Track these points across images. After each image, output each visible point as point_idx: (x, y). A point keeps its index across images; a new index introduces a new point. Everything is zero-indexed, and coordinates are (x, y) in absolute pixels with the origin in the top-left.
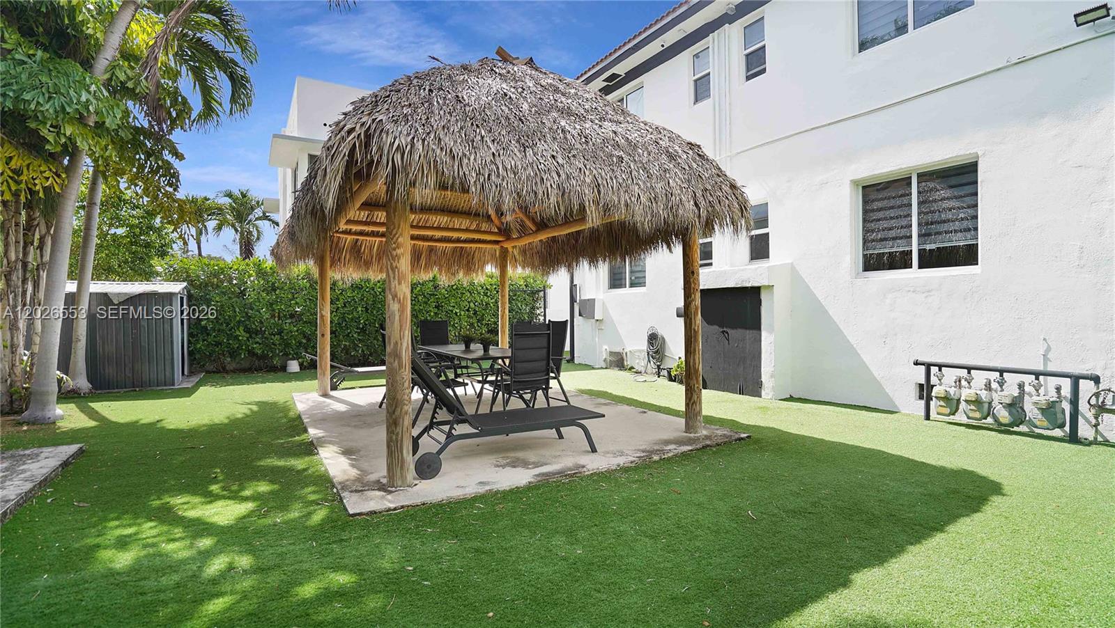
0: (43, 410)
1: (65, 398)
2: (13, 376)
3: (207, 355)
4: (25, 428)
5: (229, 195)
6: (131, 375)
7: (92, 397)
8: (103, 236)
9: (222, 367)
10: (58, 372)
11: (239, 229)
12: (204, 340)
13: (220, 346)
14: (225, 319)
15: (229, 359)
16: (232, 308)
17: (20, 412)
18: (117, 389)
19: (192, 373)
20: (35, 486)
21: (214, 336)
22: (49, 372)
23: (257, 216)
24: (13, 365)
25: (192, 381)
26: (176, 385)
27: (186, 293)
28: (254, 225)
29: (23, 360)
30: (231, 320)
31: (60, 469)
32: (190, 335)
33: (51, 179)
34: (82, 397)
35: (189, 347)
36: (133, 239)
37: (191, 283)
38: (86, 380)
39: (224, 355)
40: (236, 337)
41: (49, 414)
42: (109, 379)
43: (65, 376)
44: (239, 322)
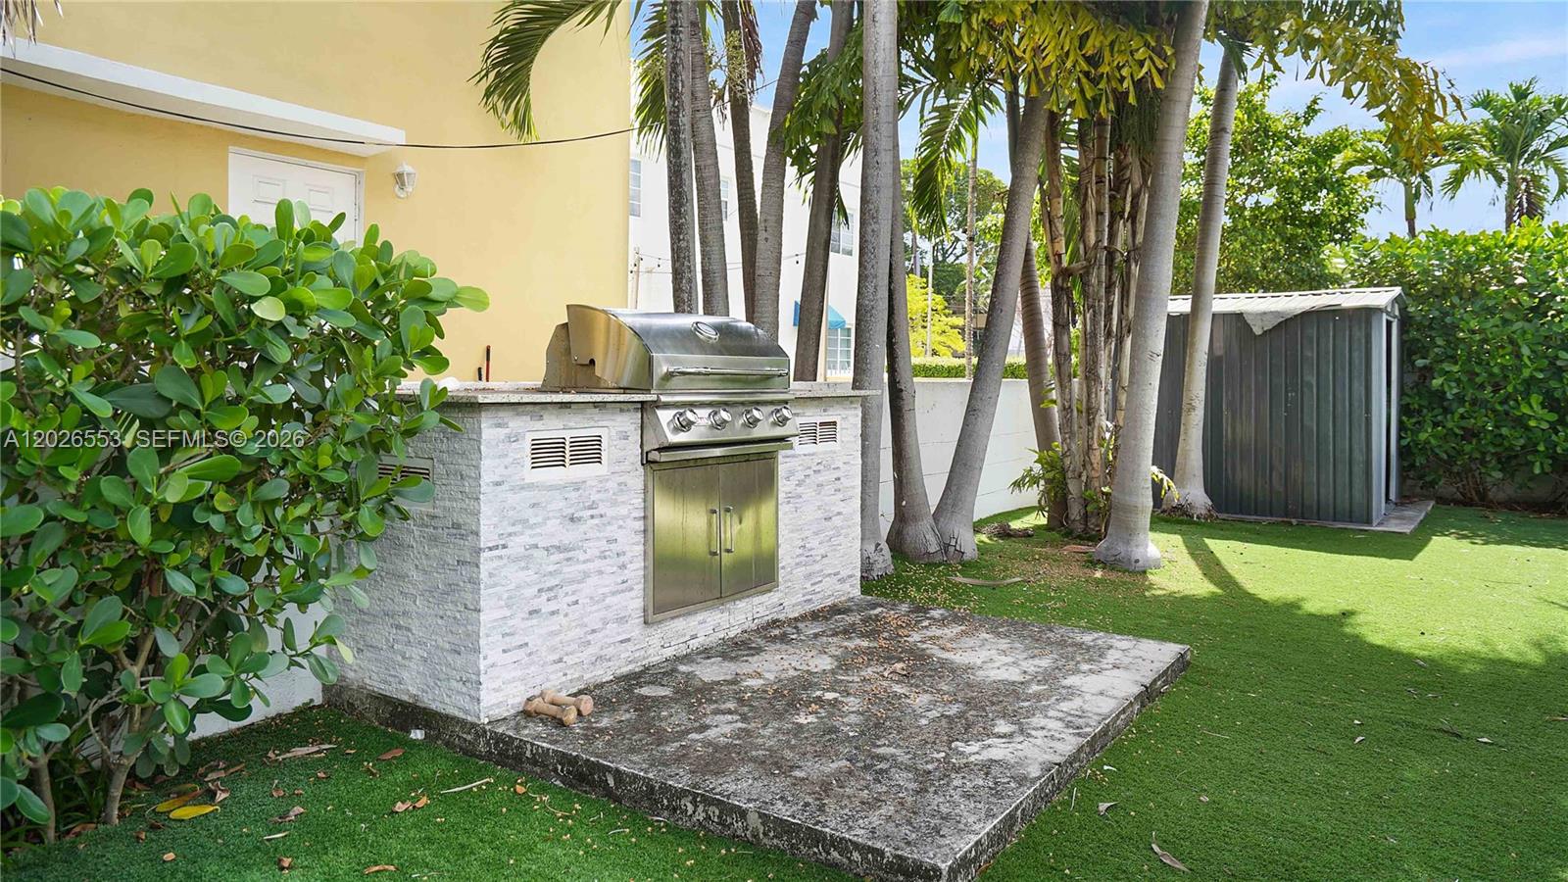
0: (1128, 542)
1: (1167, 521)
2: (1088, 467)
3: (1441, 459)
4: (1098, 574)
5: (1486, 102)
6: (1282, 489)
7: (1210, 526)
8: (1236, 211)
9: (1478, 492)
10: (1155, 469)
11: (1505, 175)
12: (1436, 425)
13: (1474, 441)
14: (1492, 375)
15: (1498, 475)
16: (1509, 348)
17: (1096, 538)
18: (1256, 514)
19: (1405, 499)
20: (1080, 749)
21: (1462, 417)
22: (1139, 466)
23: (1552, 140)
24: (1090, 447)
25: (1411, 519)
26: (1375, 524)
27: (1397, 313)
28: (1548, 161)
29: (1104, 439)
30: (1506, 377)
31: (1137, 707)
32: (1404, 410)
33: (1147, 63)
34: (1195, 523)
35: (1400, 438)
36: (1288, 213)
37: (1409, 287)
38: (1203, 490)
39: (1483, 463)
40: (1521, 422)
41: (1137, 553)
42: (1241, 488)
43: (1166, 478)
44: (1530, 382)
